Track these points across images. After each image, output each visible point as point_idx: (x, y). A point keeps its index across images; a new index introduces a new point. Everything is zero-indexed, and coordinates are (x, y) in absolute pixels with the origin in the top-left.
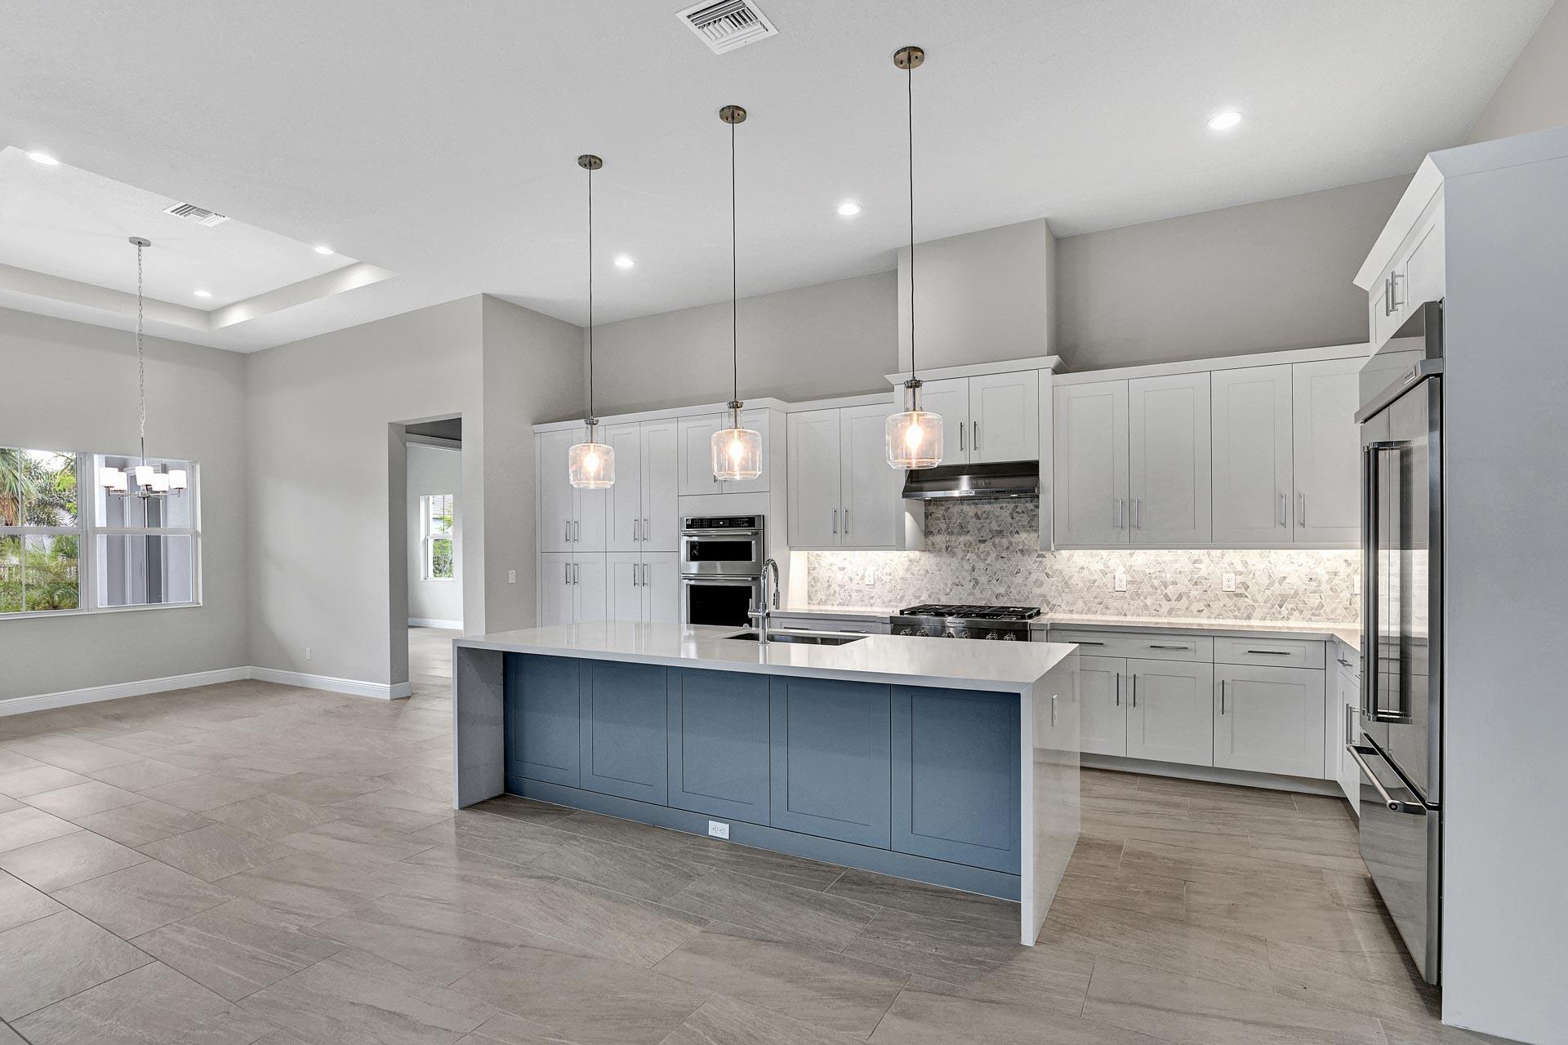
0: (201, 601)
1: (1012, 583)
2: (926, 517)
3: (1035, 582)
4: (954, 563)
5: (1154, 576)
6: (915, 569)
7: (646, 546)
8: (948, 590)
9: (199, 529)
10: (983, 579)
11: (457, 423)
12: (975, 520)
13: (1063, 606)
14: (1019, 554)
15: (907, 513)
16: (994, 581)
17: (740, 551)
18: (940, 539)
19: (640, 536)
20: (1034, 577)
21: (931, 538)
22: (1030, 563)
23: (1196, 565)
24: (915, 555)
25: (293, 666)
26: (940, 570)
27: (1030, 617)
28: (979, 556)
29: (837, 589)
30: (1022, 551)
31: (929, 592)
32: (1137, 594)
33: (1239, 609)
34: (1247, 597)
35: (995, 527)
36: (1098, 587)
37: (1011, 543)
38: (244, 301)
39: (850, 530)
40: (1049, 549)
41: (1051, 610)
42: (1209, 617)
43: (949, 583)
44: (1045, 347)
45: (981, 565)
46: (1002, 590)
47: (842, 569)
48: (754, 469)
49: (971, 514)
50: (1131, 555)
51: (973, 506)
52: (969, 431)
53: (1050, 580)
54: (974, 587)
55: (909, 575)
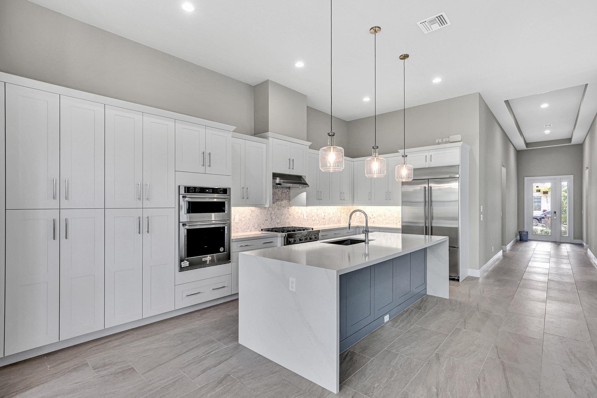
1: (281, 218)
3: (287, 218)
6: (253, 215)
7: (148, 204)
8: (264, 223)
10: (274, 218)
14: (283, 208)
16: (277, 218)
17: (219, 207)
19: (142, 197)
22: (286, 211)
26: (261, 215)
28: (273, 209)
30: (284, 207)
32: (308, 220)
35: (277, 198)
37: (281, 204)
39: (248, 197)
43: (264, 220)
44: (306, 138)
45: (273, 212)
46: (279, 221)
52: (291, 162)
55: (251, 218)
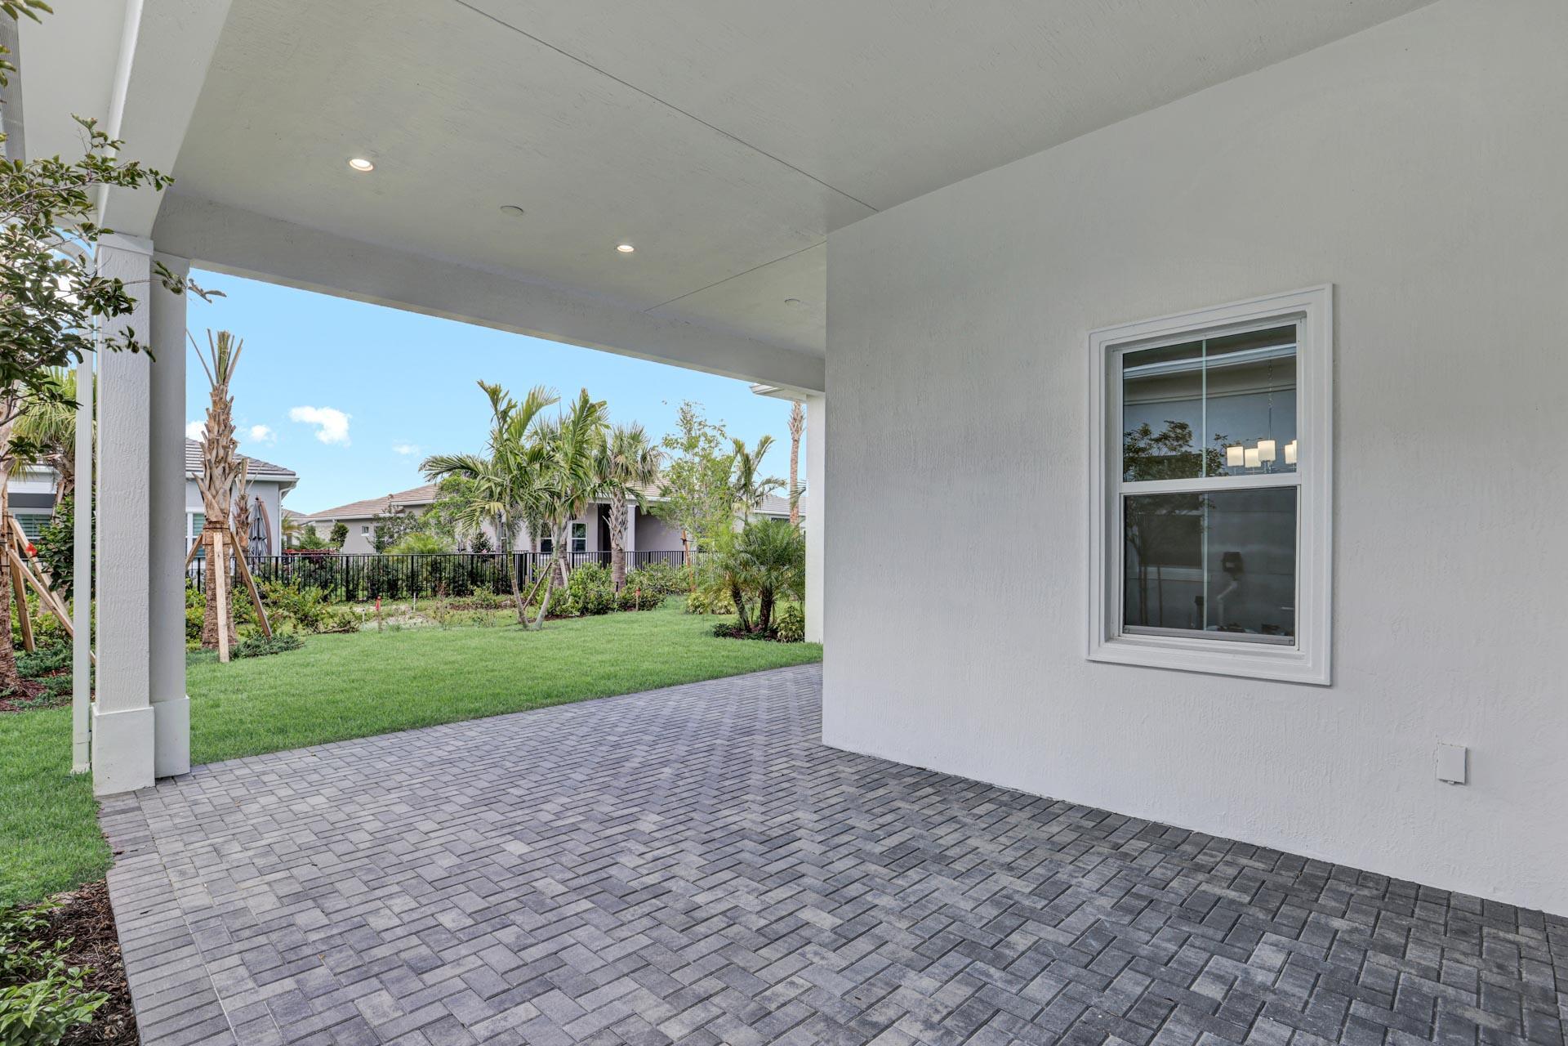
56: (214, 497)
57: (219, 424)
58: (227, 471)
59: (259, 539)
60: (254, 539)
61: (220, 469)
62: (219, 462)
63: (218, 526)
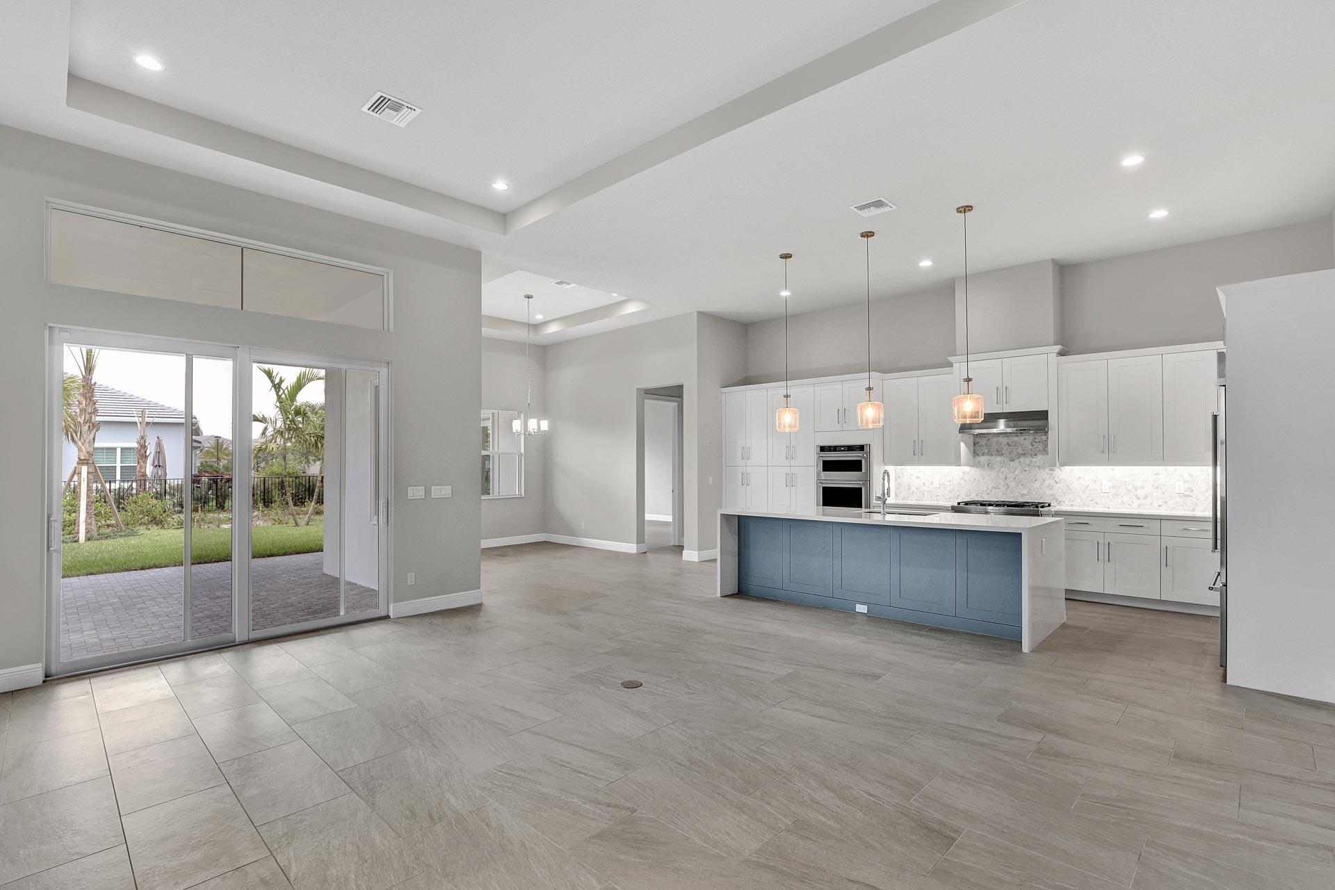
0: (523, 493)
1: (1032, 487)
2: (974, 445)
3: (1048, 486)
4: (994, 474)
5: (1128, 483)
6: (967, 479)
7: (793, 463)
8: (989, 492)
9: (523, 451)
10: (1013, 485)
11: (680, 388)
12: (1007, 446)
13: (1067, 502)
14: (1037, 469)
15: (962, 443)
16: (1020, 486)
17: (855, 466)
18: (983, 459)
19: (790, 456)
20: (1047, 483)
21: (978, 458)
22: (1044, 474)
23: (1157, 476)
24: (967, 469)
25: (572, 533)
26: (983, 479)
27: (1043, 507)
28: (1010, 470)
29: (915, 490)
30: (1038, 466)
31: (977, 493)
32: (1117, 495)
33: (1187, 505)
34: (1192, 497)
35: (1020, 451)
36: (1090, 490)
37: (1031, 462)
38: (557, 319)
39: (924, 453)
40: (1055, 466)
41: (1059, 504)
42: (1166, 510)
43: (990, 487)
44: (1052, 340)
45: (1011, 476)
46: (1025, 492)
47: (918, 478)
48: (879, 423)
49: (1005, 443)
50: (1113, 469)
51: (1006, 438)
52: (1003, 392)
53: (1058, 485)
54: (1006, 490)
55: (963, 482)
56: (83, 444)
57: (86, 399)
58: (91, 428)
59: (159, 466)
60: (156, 466)
61: (87, 427)
62: (86, 423)
63: (85, 462)
